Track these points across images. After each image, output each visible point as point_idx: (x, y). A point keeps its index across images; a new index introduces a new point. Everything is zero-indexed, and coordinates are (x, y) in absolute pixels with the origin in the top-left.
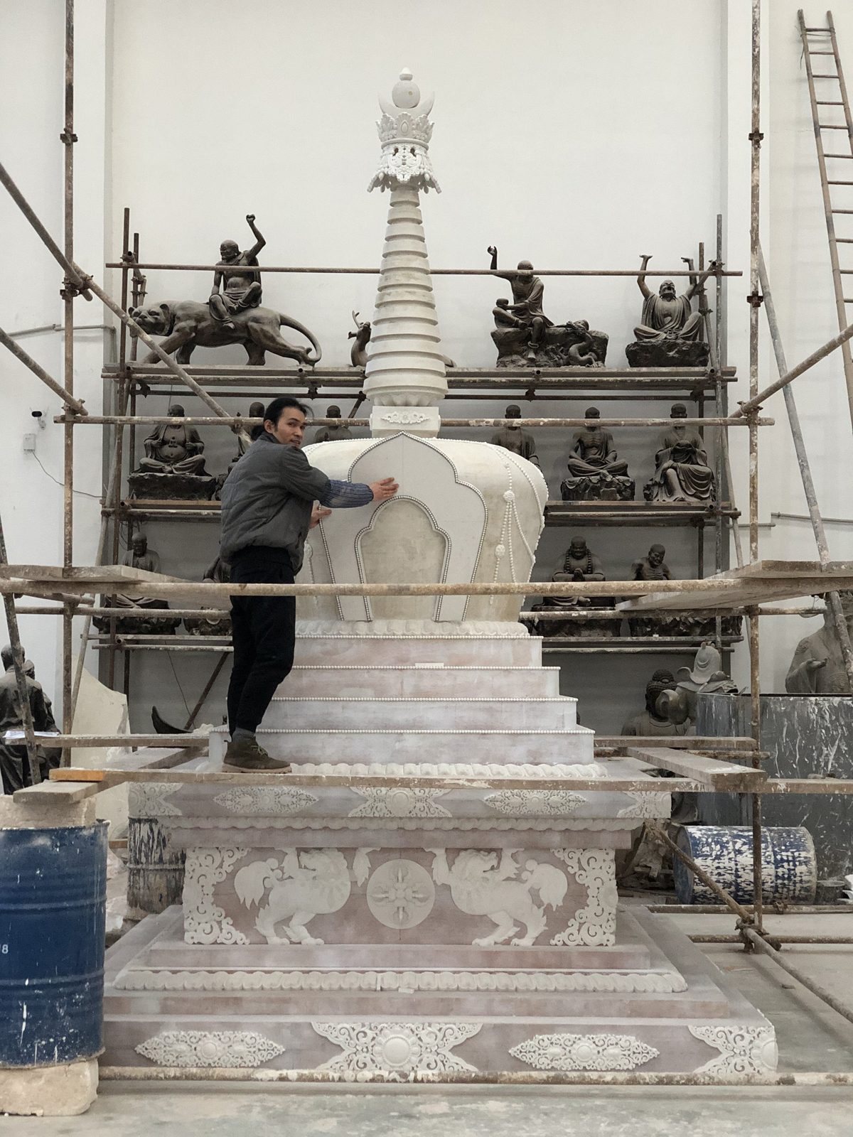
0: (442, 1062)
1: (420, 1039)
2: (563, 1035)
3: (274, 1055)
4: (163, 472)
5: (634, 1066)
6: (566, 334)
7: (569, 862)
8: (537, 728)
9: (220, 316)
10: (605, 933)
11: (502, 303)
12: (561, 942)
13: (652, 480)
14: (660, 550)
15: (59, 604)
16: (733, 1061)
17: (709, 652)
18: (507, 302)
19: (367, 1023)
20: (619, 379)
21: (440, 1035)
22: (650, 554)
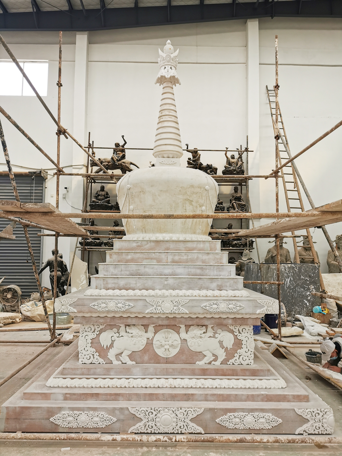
0: (187, 425)
1: (176, 415)
2: (240, 413)
3: (112, 422)
4: (98, 203)
5: (271, 427)
6: (207, 167)
7: (234, 330)
8: (220, 276)
9: (114, 161)
10: (249, 359)
11: (189, 159)
12: (232, 363)
13: (229, 206)
14: (231, 225)
15: (54, 233)
16: (315, 425)
17: (246, 252)
18: (191, 159)
19: (153, 408)
20: (221, 178)
21: (186, 414)
22: (228, 226)
